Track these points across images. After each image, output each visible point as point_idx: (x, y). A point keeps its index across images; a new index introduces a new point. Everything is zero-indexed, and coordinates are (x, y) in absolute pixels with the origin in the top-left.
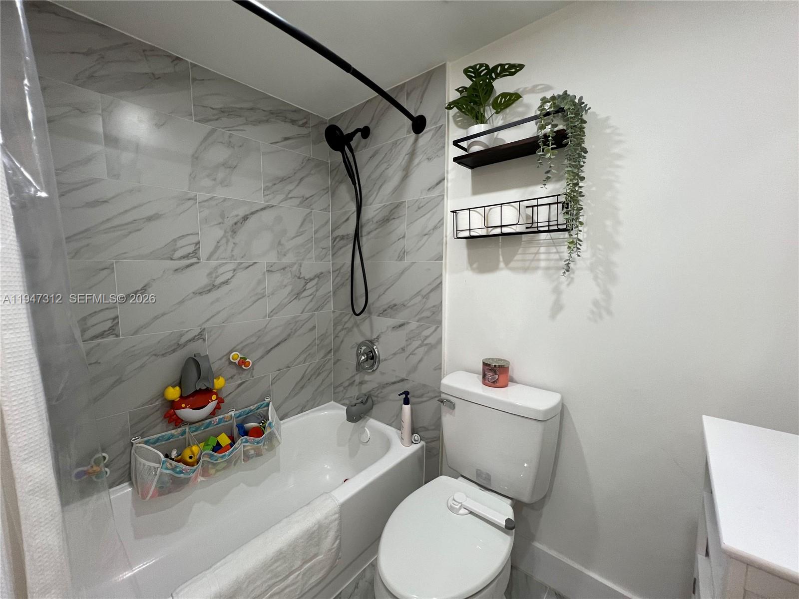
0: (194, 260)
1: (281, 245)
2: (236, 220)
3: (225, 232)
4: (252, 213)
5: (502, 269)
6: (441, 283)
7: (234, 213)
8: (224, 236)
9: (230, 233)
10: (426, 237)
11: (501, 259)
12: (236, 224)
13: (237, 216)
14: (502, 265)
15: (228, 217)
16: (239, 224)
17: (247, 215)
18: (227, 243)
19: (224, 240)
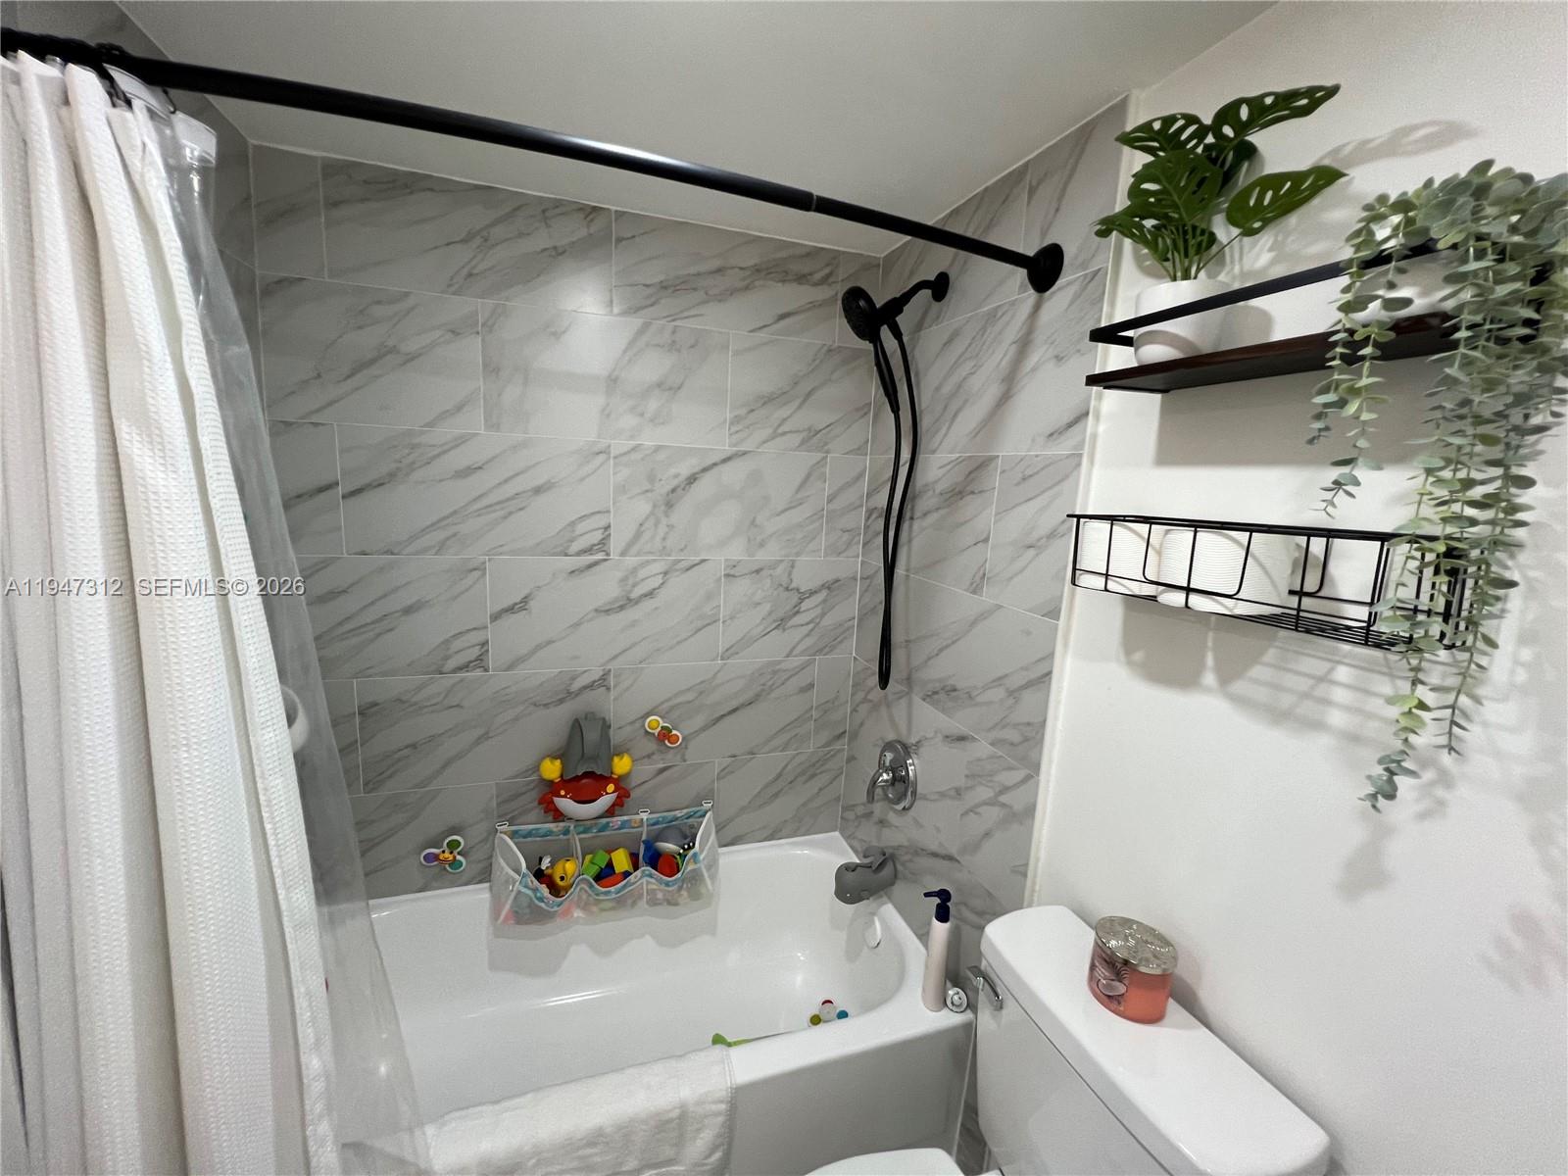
0: (600, 556)
1: (756, 526)
2: (675, 482)
3: (655, 506)
4: (705, 470)
5: (1208, 690)
6: (1049, 674)
7: (673, 471)
8: (652, 513)
9: (663, 508)
10: (1032, 552)
11: (1210, 660)
12: (673, 491)
13: (676, 476)
14: (1209, 678)
15: (660, 480)
16: (679, 491)
17: (697, 473)
18: (656, 525)
19: (652, 521)
